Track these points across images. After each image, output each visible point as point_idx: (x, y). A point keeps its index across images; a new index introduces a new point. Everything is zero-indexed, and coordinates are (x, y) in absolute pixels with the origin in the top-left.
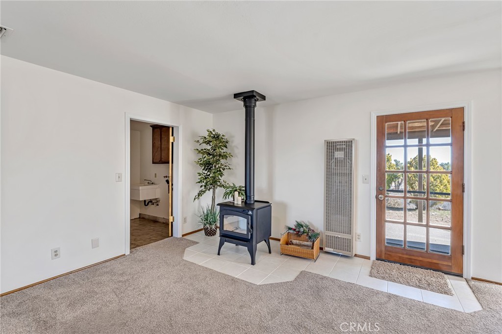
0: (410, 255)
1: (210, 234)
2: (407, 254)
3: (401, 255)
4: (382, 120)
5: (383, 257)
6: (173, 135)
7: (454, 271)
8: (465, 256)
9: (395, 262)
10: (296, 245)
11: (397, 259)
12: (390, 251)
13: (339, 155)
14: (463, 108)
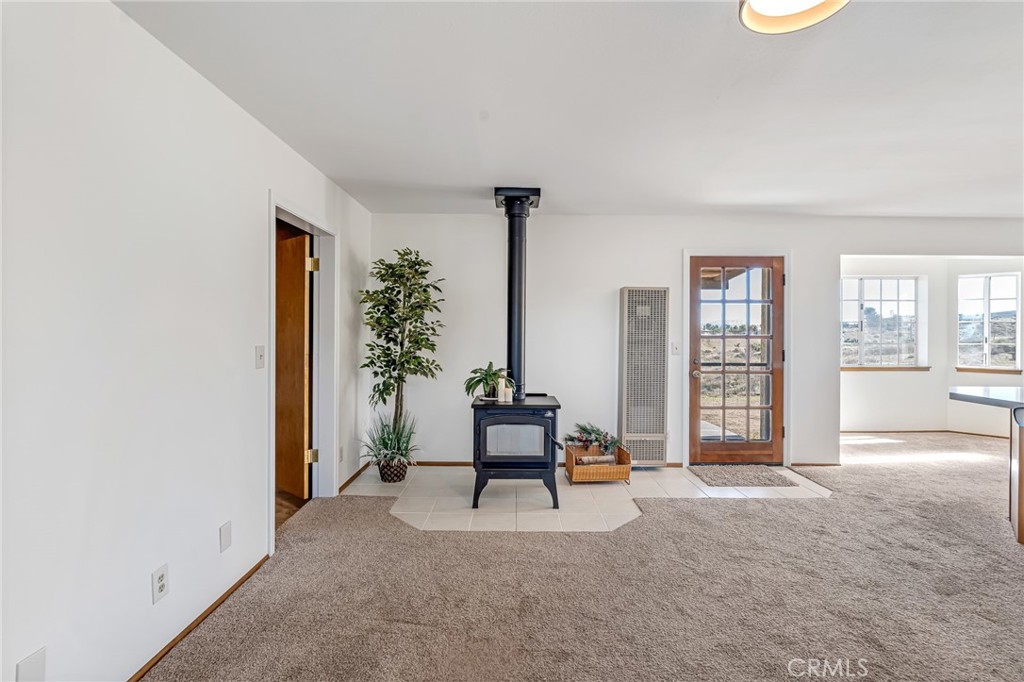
0: (730, 450)
1: (398, 477)
2: (727, 449)
3: (719, 452)
4: (697, 263)
5: (699, 460)
6: (311, 255)
7: (775, 460)
8: (785, 440)
9: (713, 464)
10: (589, 463)
11: (715, 458)
12: (707, 450)
13: (643, 311)
14: (783, 258)
